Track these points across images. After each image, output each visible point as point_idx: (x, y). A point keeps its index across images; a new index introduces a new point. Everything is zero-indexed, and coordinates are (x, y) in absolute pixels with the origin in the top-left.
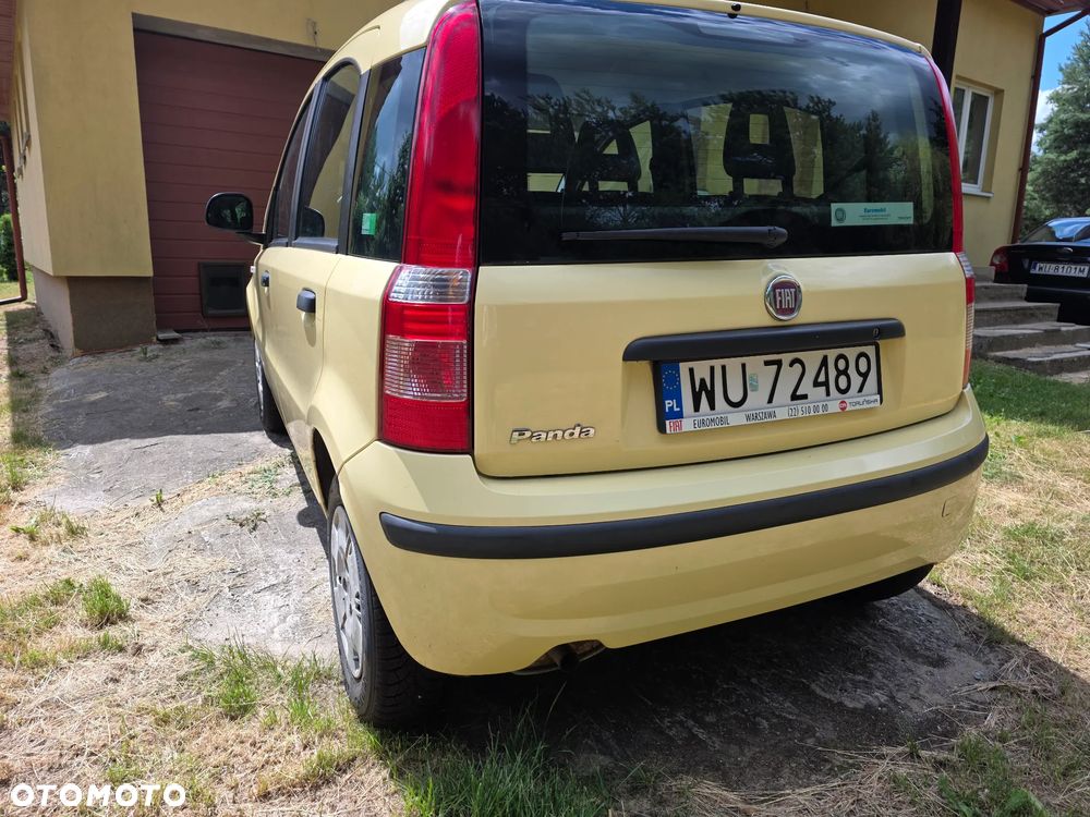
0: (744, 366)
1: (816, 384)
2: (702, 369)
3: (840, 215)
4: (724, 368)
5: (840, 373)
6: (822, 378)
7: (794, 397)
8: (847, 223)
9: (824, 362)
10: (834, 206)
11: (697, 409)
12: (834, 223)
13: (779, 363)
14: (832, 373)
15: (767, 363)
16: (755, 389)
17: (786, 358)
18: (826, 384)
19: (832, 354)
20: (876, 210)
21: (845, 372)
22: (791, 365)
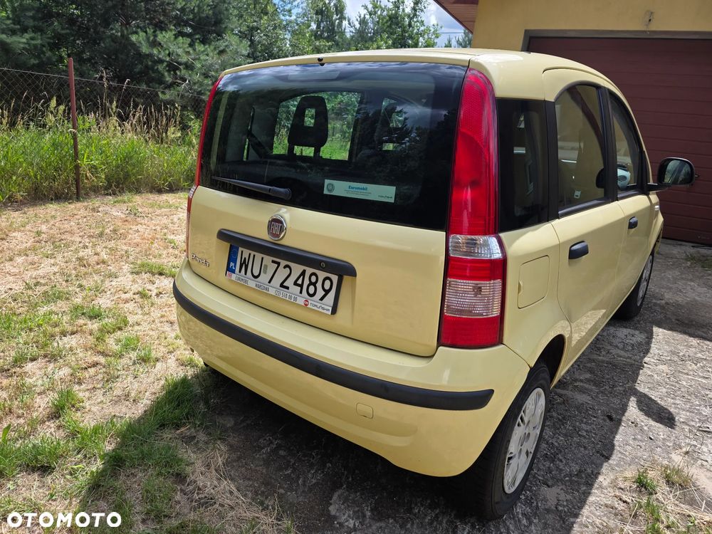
0: (262, 259)
1: (295, 284)
2: (246, 253)
3: (330, 188)
4: (254, 256)
5: (311, 283)
6: (300, 282)
7: (282, 285)
8: (334, 193)
9: (303, 273)
10: (327, 182)
11: (240, 272)
12: (326, 192)
13: (279, 264)
14: (306, 282)
15: (273, 262)
16: (265, 272)
17: (283, 263)
18: (301, 286)
19: (309, 271)
20: (358, 188)
21: (314, 284)
22: (285, 267)
